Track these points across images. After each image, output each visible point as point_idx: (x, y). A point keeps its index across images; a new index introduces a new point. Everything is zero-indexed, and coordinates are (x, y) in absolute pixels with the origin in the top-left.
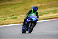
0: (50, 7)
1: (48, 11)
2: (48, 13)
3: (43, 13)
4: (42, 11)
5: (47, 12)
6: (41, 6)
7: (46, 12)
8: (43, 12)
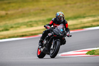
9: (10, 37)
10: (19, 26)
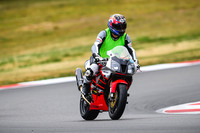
0: (87, 34)
1: (80, 48)
2: (80, 55)
3: (63, 53)
4: (57, 45)
5: (76, 52)
6: (56, 28)
7: (74, 49)
8: (61, 49)
9: (62, 76)
10: (81, 52)
